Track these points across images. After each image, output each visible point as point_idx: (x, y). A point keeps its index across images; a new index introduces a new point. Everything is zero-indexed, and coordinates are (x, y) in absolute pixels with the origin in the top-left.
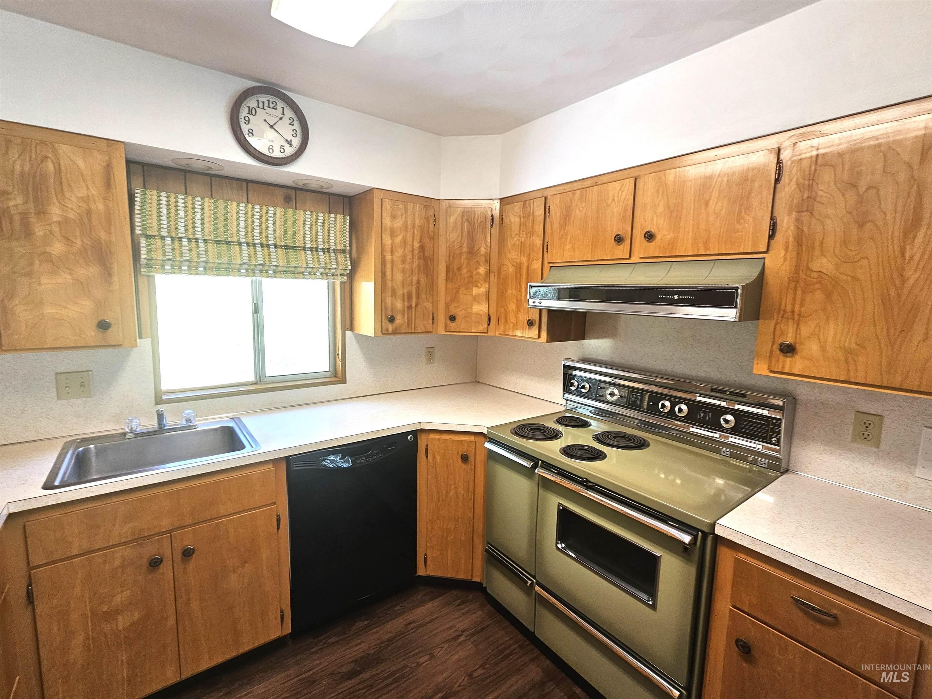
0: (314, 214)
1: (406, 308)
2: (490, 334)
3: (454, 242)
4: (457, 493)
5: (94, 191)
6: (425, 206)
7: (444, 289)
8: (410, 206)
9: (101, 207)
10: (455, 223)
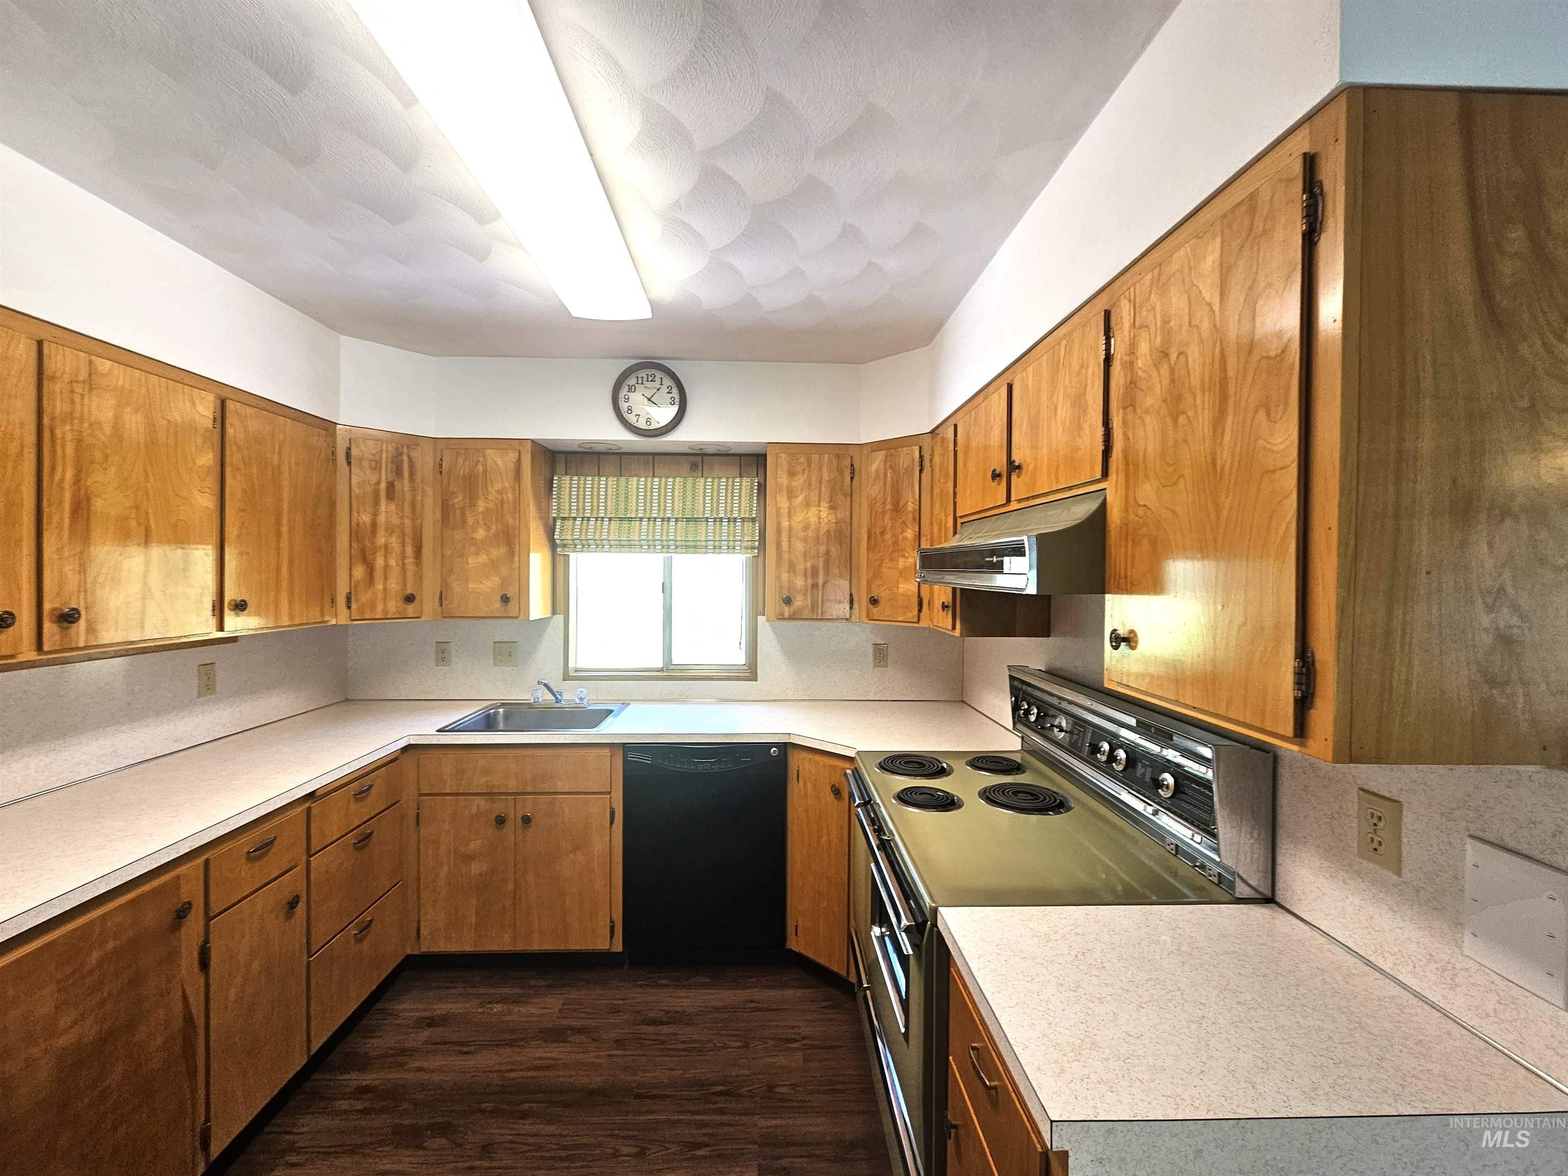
0: (730, 480)
1: (809, 587)
2: (923, 624)
3: (875, 498)
4: (829, 842)
5: (506, 484)
6: (838, 456)
7: (865, 560)
8: (815, 458)
9: (510, 496)
10: (877, 470)
